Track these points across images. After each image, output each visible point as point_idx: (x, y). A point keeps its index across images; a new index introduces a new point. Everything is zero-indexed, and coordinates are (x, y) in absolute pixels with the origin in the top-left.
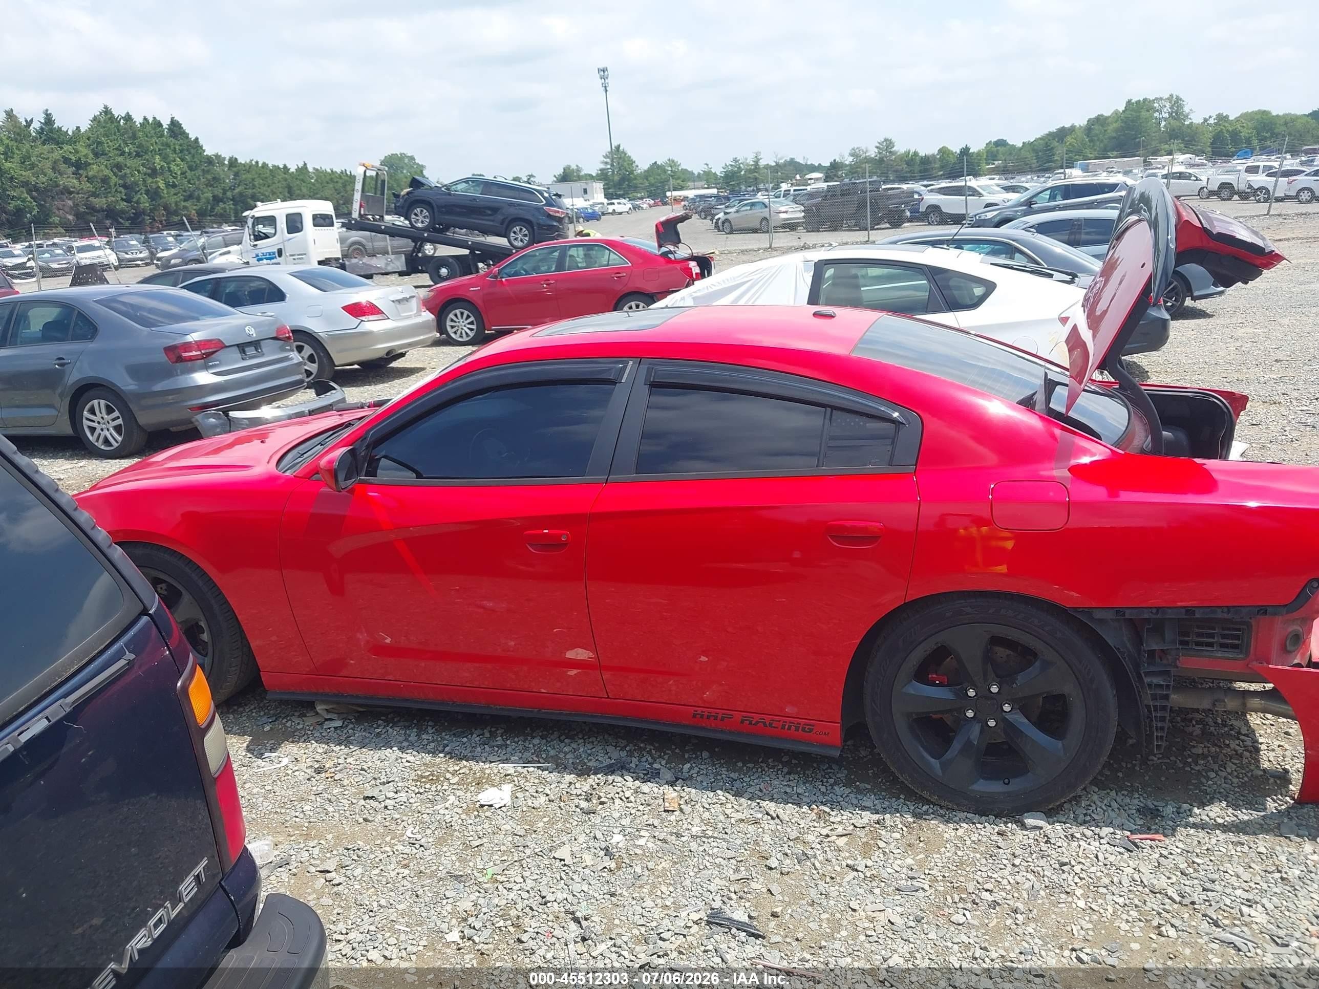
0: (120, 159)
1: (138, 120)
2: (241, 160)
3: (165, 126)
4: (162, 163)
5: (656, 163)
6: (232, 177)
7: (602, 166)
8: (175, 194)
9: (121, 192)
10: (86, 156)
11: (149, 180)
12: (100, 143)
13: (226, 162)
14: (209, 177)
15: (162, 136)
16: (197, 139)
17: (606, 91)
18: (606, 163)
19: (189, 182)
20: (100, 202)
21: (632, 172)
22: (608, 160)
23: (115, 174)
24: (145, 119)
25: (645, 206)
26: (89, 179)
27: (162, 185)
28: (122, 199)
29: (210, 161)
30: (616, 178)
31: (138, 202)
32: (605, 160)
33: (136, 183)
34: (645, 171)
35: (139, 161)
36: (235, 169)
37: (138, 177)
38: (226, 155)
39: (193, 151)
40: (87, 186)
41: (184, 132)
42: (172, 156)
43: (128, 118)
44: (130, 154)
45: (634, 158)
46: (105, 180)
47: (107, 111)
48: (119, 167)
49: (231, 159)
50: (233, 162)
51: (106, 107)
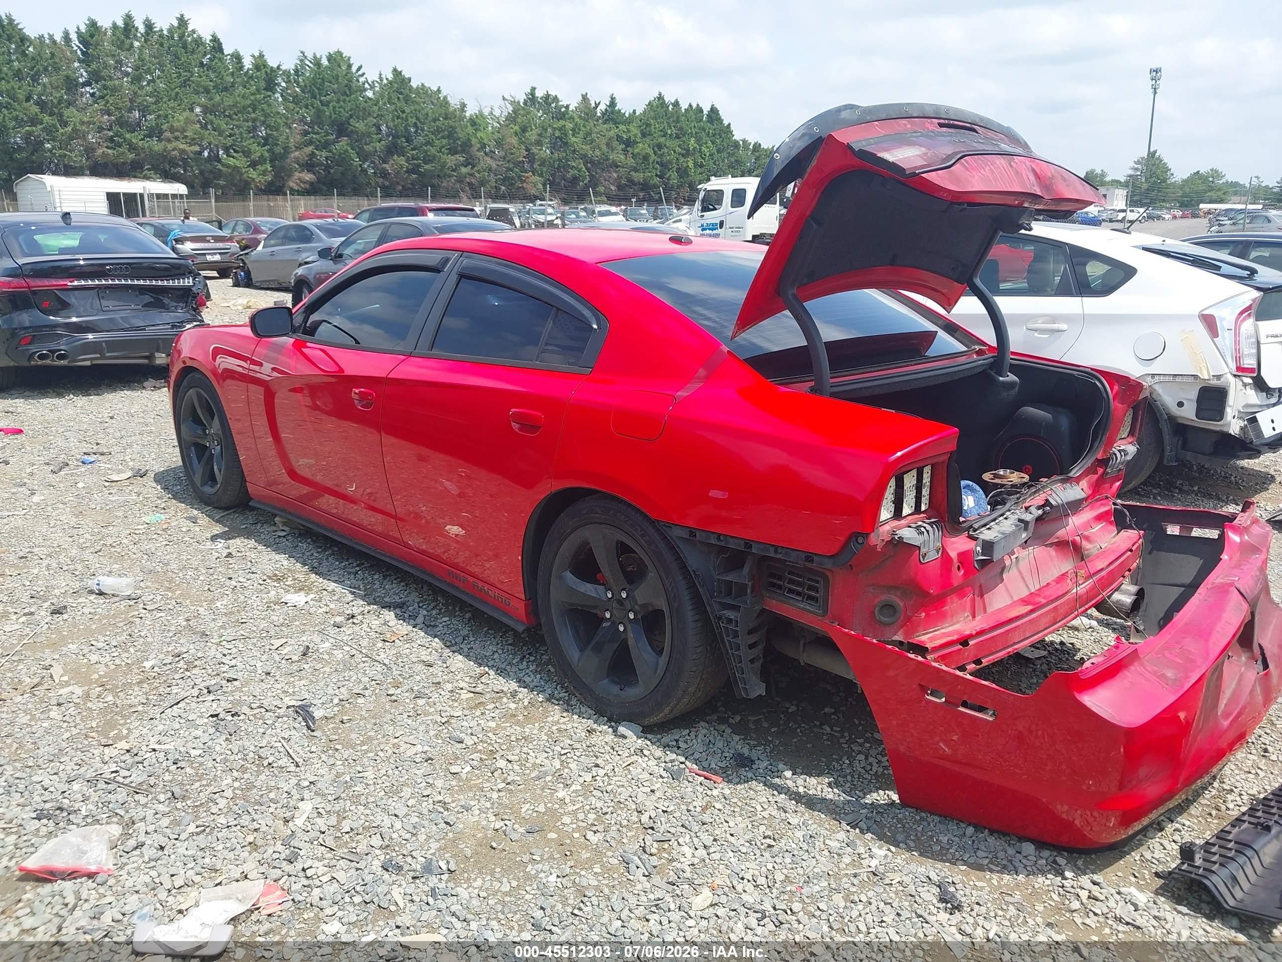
0: (662, 140)
1: (684, 106)
2: (764, 146)
3: (705, 112)
4: (696, 145)
5: (1198, 172)
6: (753, 160)
7: (1131, 172)
8: (701, 174)
9: (656, 169)
10: (635, 136)
11: (682, 160)
12: (649, 125)
13: (751, 147)
14: (732, 160)
15: (701, 120)
16: (729, 124)
17: (1155, 93)
18: (1137, 169)
19: (714, 163)
20: (638, 177)
21: (1164, 181)
22: (1139, 166)
23: (655, 153)
24: (690, 105)
25: (1167, 217)
26: (634, 156)
27: (691, 164)
28: (657, 175)
29: (736, 145)
30: (1145, 186)
31: (668, 179)
32: (1136, 166)
33: (670, 162)
34: (1183, 181)
35: (677, 142)
36: (757, 154)
37: (673, 156)
38: (752, 140)
39: (723, 135)
40: (631, 162)
41: (720, 118)
42: (705, 139)
43: (676, 104)
44: (671, 135)
45: (1170, 166)
46: (646, 158)
47: (660, 97)
48: (660, 146)
49: (755, 144)
50: (757, 146)
51: (660, 94)
